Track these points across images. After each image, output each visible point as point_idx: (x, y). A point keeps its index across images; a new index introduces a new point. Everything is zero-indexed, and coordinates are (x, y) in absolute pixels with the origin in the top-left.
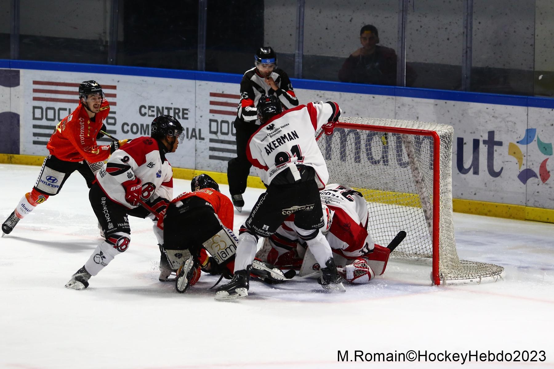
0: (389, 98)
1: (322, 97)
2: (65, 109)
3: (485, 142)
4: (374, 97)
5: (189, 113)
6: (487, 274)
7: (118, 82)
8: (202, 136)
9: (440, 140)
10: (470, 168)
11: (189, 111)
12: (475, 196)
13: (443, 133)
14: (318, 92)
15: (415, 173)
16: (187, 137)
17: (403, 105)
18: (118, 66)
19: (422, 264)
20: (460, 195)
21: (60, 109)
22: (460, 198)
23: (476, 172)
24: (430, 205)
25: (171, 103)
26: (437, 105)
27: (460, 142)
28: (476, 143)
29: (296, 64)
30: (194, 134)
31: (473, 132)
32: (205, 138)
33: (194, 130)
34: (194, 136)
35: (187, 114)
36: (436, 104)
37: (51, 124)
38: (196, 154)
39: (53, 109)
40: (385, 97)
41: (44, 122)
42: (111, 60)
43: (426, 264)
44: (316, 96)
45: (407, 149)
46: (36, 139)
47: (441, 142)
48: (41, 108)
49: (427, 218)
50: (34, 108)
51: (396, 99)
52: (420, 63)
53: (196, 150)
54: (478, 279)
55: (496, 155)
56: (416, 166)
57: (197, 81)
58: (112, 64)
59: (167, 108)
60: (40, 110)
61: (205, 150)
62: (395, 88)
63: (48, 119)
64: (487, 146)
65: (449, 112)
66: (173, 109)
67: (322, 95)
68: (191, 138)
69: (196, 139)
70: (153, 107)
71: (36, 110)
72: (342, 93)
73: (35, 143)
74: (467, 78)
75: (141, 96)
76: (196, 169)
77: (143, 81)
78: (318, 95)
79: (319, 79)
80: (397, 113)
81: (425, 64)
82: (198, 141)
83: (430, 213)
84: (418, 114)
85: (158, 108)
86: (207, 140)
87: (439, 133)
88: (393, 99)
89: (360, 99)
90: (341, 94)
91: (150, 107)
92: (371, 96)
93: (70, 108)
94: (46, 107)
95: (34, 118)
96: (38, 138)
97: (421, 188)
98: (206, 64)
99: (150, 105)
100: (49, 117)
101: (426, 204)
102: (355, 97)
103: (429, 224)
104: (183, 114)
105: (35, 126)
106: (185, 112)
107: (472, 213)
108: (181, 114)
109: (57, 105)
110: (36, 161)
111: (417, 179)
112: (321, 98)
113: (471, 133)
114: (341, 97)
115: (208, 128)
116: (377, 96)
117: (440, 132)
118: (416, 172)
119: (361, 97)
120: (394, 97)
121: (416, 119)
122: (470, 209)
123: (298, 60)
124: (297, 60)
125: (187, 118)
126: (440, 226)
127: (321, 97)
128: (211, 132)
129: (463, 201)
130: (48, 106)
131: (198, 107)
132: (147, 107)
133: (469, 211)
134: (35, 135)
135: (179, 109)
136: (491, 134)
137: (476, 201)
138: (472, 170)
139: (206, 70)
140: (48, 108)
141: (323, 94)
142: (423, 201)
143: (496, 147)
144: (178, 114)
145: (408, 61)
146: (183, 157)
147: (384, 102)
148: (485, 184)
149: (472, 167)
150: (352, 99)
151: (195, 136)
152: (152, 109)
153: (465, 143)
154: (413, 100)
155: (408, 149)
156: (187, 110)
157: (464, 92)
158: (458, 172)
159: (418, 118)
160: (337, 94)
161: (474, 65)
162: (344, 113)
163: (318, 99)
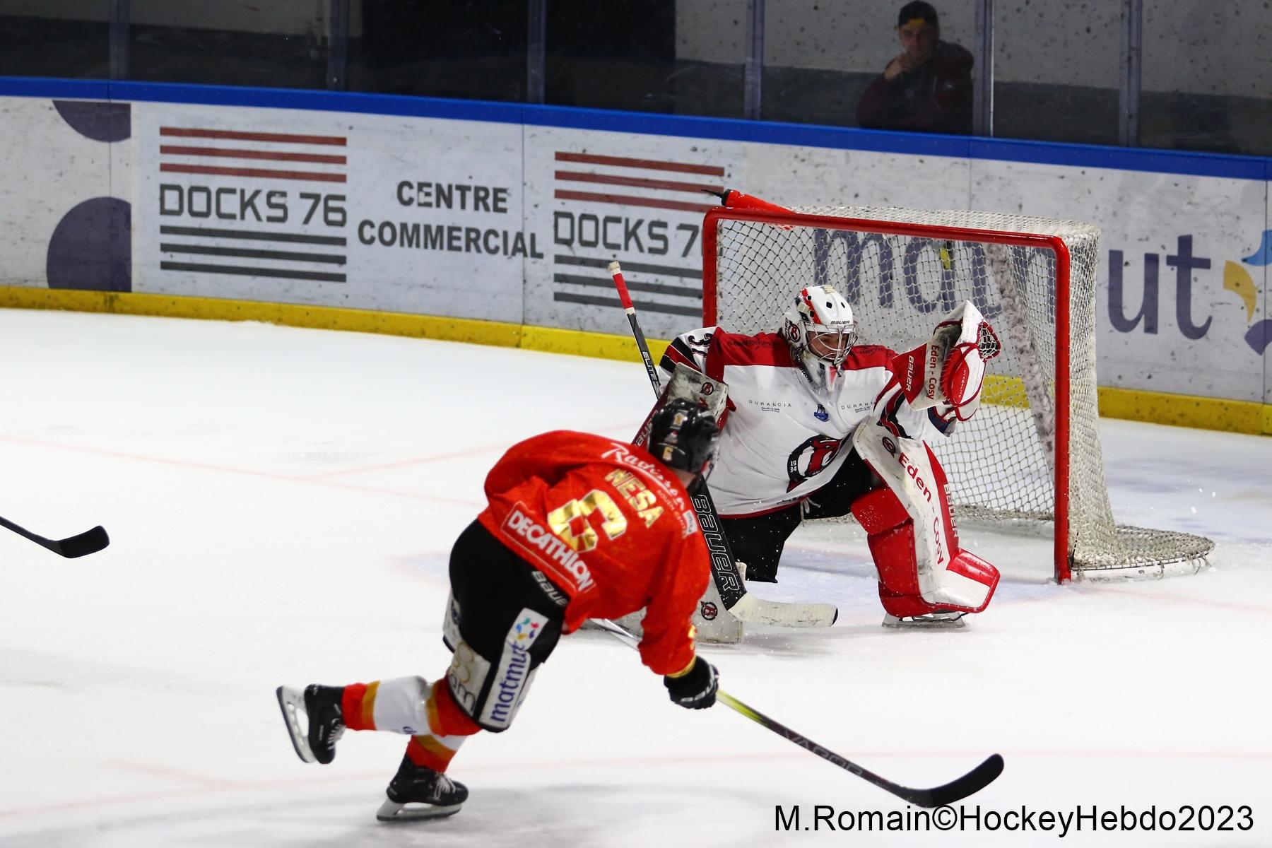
0: (956, 163)
1: (806, 162)
2: (233, 191)
3: (1171, 260)
4: (921, 161)
5: (508, 199)
6: (1176, 557)
7: (351, 128)
8: (538, 250)
9: (1071, 256)
10: (1138, 319)
11: (509, 195)
12: (1149, 380)
13: (1077, 240)
14: (796, 149)
15: (1016, 330)
16: (506, 253)
17: (987, 177)
18: (349, 94)
19: (1029, 533)
20: (1116, 380)
21: (221, 191)
22: (1116, 387)
23: (1151, 328)
24: (1049, 406)
25: (469, 175)
26: (1062, 177)
27: (1116, 260)
28: (1151, 260)
29: (749, 87)
30: (520, 245)
31: (1144, 238)
32: (545, 253)
33: (520, 236)
34: (519, 250)
35: (504, 200)
36: (1061, 175)
37: (200, 224)
38: (524, 289)
39: (206, 190)
40: (947, 161)
41: (185, 220)
42: (335, 80)
43: (1039, 535)
44: (792, 158)
45: (999, 277)
46: (167, 257)
47: (1073, 262)
48: (178, 188)
49: (1042, 432)
50: (164, 187)
51: (971, 166)
52: (1025, 84)
53: (525, 281)
54: (1157, 568)
55: (1195, 289)
56: (1019, 315)
57: (527, 127)
58: (337, 89)
59: (459, 187)
60: (175, 194)
61: (544, 280)
62: (969, 141)
63: (194, 214)
64: (1176, 268)
65: (1090, 192)
66: (473, 190)
67: (807, 158)
68: (513, 254)
69: (525, 255)
70: (429, 185)
71: (168, 193)
72: (851, 152)
73: (165, 266)
74: (1130, 117)
75: (402, 161)
76: (524, 323)
77: (405, 126)
78: (796, 157)
79: (799, 121)
80: (974, 195)
81: (1036, 86)
82: (529, 260)
83: (1050, 419)
84: (1021, 199)
85: (439, 187)
86: (549, 258)
87: (1068, 242)
88: (965, 164)
89: (891, 166)
90: (847, 155)
91: (421, 186)
92: (917, 157)
93: (243, 187)
94: (189, 186)
95: (164, 212)
96: (172, 256)
97: (1031, 365)
98: (547, 89)
99: (422, 180)
100: (195, 209)
101: (1041, 400)
102: (880, 161)
103: (1049, 444)
104: (496, 200)
105: (165, 230)
106: (500, 195)
107: (1142, 419)
108: (490, 201)
109: (215, 182)
110: (167, 308)
111: (1020, 345)
112: (803, 163)
113: (1140, 240)
114: (848, 161)
115: (552, 231)
116: (929, 159)
117: (1071, 239)
118: (1019, 327)
119: (893, 160)
120: (967, 160)
121: (1017, 208)
122: (1138, 411)
123: (753, 80)
124: (749, 78)
125: (504, 210)
126: (1071, 448)
127: (803, 160)
128: (558, 240)
129: (1122, 394)
130: (195, 184)
131: (529, 184)
132: (415, 186)
133: (1136, 415)
134: (165, 248)
135: (486, 190)
136: (1185, 242)
137: (1151, 394)
138: (1142, 322)
139: (547, 102)
140: (193, 189)
141: (809, 154)
142: (1034, 393)
143: (1195, 272)
144: (484, 199)
145: (999, 79)
146: (495, 296)
147: (944, 172)
148: (1172, 354)
149: (1143, 317)
150: (873, 166)
151: (523, 250)
152: (426, 189)
153: (1127, 264)
154: (1009, 167)
155: (1002, 277)
156: (504, 191)
157: (1124, 149)
158: (1111, 327)
159: (1020, 206)
160: (839, 153)
161: (1147, 86)
162: (856, 196)
163: (796, 164)
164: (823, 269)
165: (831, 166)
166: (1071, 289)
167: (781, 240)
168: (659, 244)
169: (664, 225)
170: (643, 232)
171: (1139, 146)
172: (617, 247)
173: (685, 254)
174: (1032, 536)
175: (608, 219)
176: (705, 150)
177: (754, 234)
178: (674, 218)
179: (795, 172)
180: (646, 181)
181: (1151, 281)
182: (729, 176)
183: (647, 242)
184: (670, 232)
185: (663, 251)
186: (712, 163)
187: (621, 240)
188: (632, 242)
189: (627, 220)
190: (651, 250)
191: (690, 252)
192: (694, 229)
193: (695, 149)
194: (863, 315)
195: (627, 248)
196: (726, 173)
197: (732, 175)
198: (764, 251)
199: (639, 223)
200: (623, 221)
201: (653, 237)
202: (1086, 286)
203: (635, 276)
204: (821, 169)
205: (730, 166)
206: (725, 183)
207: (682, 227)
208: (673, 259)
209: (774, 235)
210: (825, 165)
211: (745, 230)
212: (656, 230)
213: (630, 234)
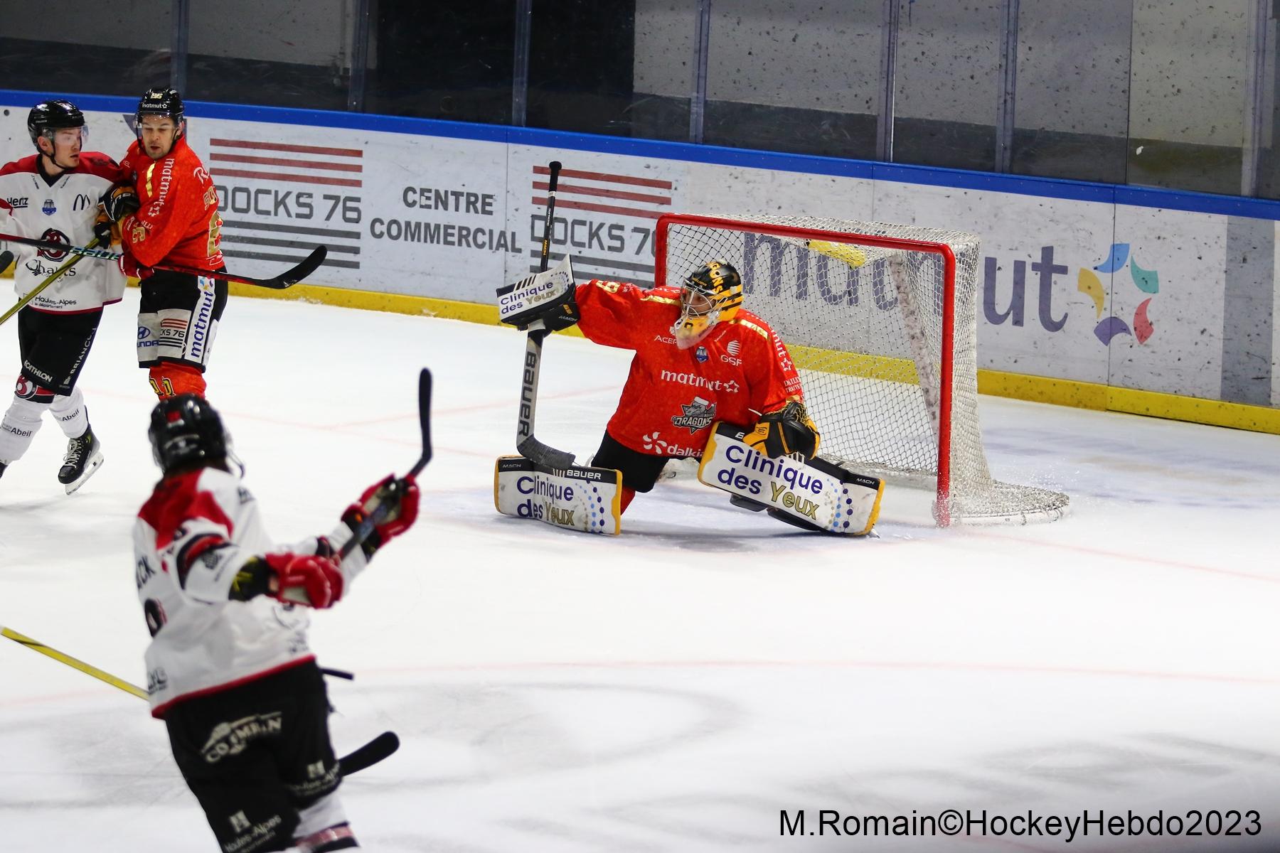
0: (862, 183)
1: (739, 179)
2: (268, 192)
3: (1035, 267)
4: (834, 181)
5: (494, 204)
6: (1035, 508)
7: (366, 143)
8: (518, 245)
9: (957, 261)
10: (1008, 314)
11: (495, 200)
12: (1015, 364)
13: (961, 246)
14: (731, 168)
15: (909, 320)
16: (491, 248)
17: (887, 195)
18: (365, 115)
20: (989, 364)
21: (259, 192)
22: (989, 368)
23: (1018, 322)
24: (936, 381)
25: (462, 183)
26: (948, 197)
27: (991, 266)
28: (1019, 267)
29: (693, 117)
30: (502, 242)
31: (1014, 248)
32: (523, 249)
33: (503, 234)
34: (502, 246)
35: (490, 204)
36: (948, 195)
37: (242, 219)
38: (505, 277)
39: (246, 190)
40: (854, 181)
41: (229, 215)
42: (355, 103)
43: (926, 488)
44: (728, 176)
45: (896, 276)
47: (957, 265)
49: (929, 404)
51: (874, 185)
52: (920, 120)
53: (506, 271)
54: (1019, 518)
55: (1055, 290)
56: (912, 308)
57: (511, 145)
58: (356, 111)
59: (454, 193)
61: (521, 270)
62: (873, 165)
63: (236, 210)
64: (1039, 273)
65: (970, 209)
66: (465, 195)
67: (740, 176)
68: (497, 249)
69: (507, 250)
70: (430, 191)
72: (776, 172)
74: (1005, 149)
75: (408, 170)
77: (411, 142)
78: (731, 175)
79: (734, 146)
80: (876, 210)
81: (928, 121)
82: (510, 253)
83: (936, 393)
84: (914, 213)
85: (437, 192)
86: (526, 253)
87: (956, 247)
88: (869, 184)
89: (809, 184)
90: (773, 174)
91: (423, 191)
92: (829, 177)
93: (277, 189)
94: (233, 187)
97: (921, 349)
98: (528, 114)
99: (424, 186)
100: (237, 206)
101: (928, 378)
102: (800, 180)
103: (933, 414)
104: (484, 204)
106: (488, 200)
107: (1009, 396)
108: (479, 205)
109: (254, 185)
111: (912, 333)
112: (736, 180)
113: (1011, 249)
114: (773, 179)
115: (530, 230)
116: (839, 179)
118: (912, 318)
119: (810, 179)
120: (871, 181)
121: (911, 220)
122: (1005, 389)
123: (697, 111)
124: (694, 109)
125: (490, 213)
126: (952, 418)
127: (736, 178)
128: (534, 238)
129: (993, 375)
130: (237, 185)
131: (511, 192)
132: (418, 191)
133: (1005, 393)
135: (476, 196)
136: (1048, 252)
137: (1017, 375)
138: (1011, 316)
139: (527, 126)
140: (236, 190)
141: (742, 173)
142: (922, 371)
143: (1055, 277)
144: (474, 204)
145: (897, 116)
146: (481, 283)
147: (851, 190)
148: (1035, 343)
149: (1012, 312)
150: (794, 184)
151: (505, 246)
152: (426, 194)
153: (999, 268)
154: (904, 187)
155: (898, 276)
156: (491, 197)
157: (1000, 174)
158: (987, 321)
159: (914, 220)
160: (766, 173)
161: (1019, 124)
162: (780, 208)
163: (731, 181)
164: (752, 268)
165: (760, 183)
166: (956, 286)
167: (722, 240)
168: (617, 244)
169: (621, 228)
170: (604, 233)
171: (1012, 173)
172: (582, 245)
173: (638, 253)
174: (922, 488)
175: (575, 222)
176: (656, 167)
177: (698, 236)
178: (629, 222)
179: (730, 187)
180: (608, 191)
181: (1019, 283)
182: (676, 189)
183: (607, 242)
184: (626, 234)
185: (620, 250)
186: (662, 178)
187: (586, 240)
188: (595, 241)
189: (591, 223)
190: (610, 248)
191: (642, 251)
192: (646, 232)
193: (648, 167)
194: (789, 304)
195: (590, 247)
196: (673, 187)
197: (678, 188)
198: (707, 249)
199: (601, 225)
200: (588, 224)
201: (612, 237)
202: (968, 284)
203: (597, 269)
204: (751, 185)
205: (677, 181)
206: (673, 195)
207: (636, 230)
208: (628, 256)
209: (716, 236)
210: (755, 182)
211: (691, 233)
212: (615, 232)
213: (593, 235)
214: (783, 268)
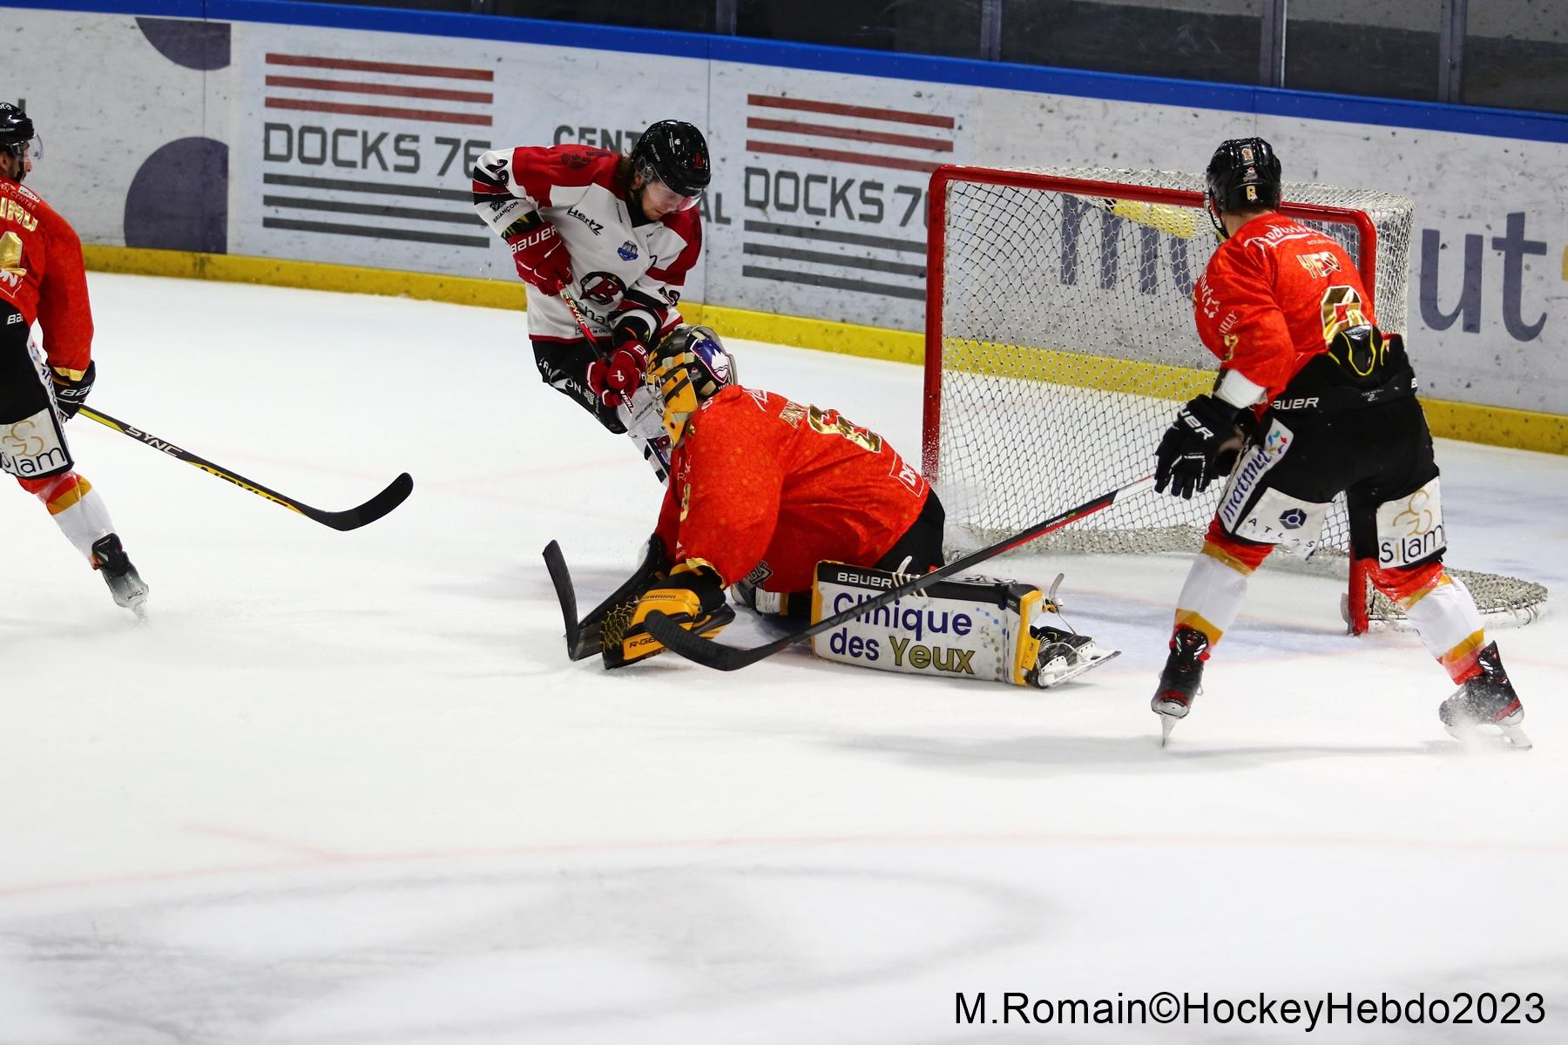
0: (1238, 119)
1: (1055, 113)
2: (353, 133)
3: (1497, 243)
4: (1196, 116)
6: (1497, 605)
7: (499, 59)
8: (725, 213)
9: (1378, 235)
10: (1456, 314)
12: (1468, 389)
13: (1385, 214)
14: (1043, 97)
17: (1275, 137)
18: (499, 18)
19: (1321, 573)
20: (1427, 389)
21: (339, 132)
22: (1428, 396)
23: (1472, 326)
25: (642, 120)
26: (1368, 139)
27: (1431, 242)
28: (1474, 245)
29: (986, 21)
31: (1466, 215)
32: (732, 218)
36: (1366, 137)
37: (313, 174)
39: (320, 131)
40: (1227, 115)
41: (294, 168)
42: (481, 1)
43: (1333, 575)
44: (1038, 108)
46: (271, 212)
47: (1380, 241)
48: (286, 128)
50: (269, 127)
51: (1256, 122)
52: (1325, 24)
55: (1527, 279)
57: (714, 63)
58: (483, 12)
60: (283, 134)
61: (731, 250)
62: (1255, 92)
63: (304, 160)
64: (1503, 253)
65: (1401, 158)
67: (1056, 108)
70: (593, 131)
71: (274, 134)
72: (1109, 102)
73: (269, 223)
74: (1453, 66)
75: (561, 101)
76: (705, 303)
77: (566, 59)
78: (1042, 107)
79: (1046, 64)
81: (1338, 26)
82: (714, 225)
84: (1316, 164)
85: (605, 133)
86: (738, 224)
87: (1375, 217)
88: (1249, 121)
89: (1158, 121)
90: (1105, 106)
91: (584, 132)
92: (1190, 111)
93: (366, 129)
94: (300, 126)
95: (268, 157)
96: (277, 211)
98: (740, 17)
99: (585, 125)
100: (307, 154)
102: (1145, 114)
105: (269, 179)
107: (1458, 437)
109: (331, 122)
110: (269, 274)
112: (1050, 114)
113: (1461, 217)
114: (1105, 114)
115: (743, 191)
116: (1204, 113)
117: (1378, 214)
119: (1161, 113)
120: (1251, 116)
121: (1312, 176)
122: (1453, 428)
123: (992, 12)
124: (987, 10)
127: (1051, 111)
128: (749, 202)
129: (1435, 405)
130: (307, 123)
131: (715, 133)
132: (576, 132)
133: (1453, 433)
134: (269, 201)
136: (1516, 221)
137: (1471, 406)
138: (1460, 318)
139: (740, 33)
140: (305, 130)
141: (1059, 104)
143: (1527, 258)
145: (1290, 18)
147: (1223, 129)
148: (1497, 358)
149: (1462, 311)
150: (1136, 120)
152: (589, 136)
153: (1444, 246)
154: (1303, 125)
157: (1445, 106)
158: (1424, 324)
159: (1316, 174)
160: (1094, 105)
161: (1474, 30)
162: (1115, 156)
163: (1043, 116)
164: (1073, 247)
165: (1085, 119)
166: (1378, 274)
167: (1028, 204)
168: (873, 210)
169: (879, 187)
170: (853, 195)
171: (1463, 103)
172: (821, 212)
173: (904, 223)
174: (1325, 576)
175: (811, 178)
176: (931, 96)
177: (992, 199)
178: (892, 178)
179: (1041, 125)
180: (859, 132)
181: (1473, 268)
182: (960, 128)
183: (858, 207)
184: (886, 196)
185: (878, 219)
186: (939, 112)
187: (826, 204)
188: (840, 207)
189: (834, 180)
190: (863, 217)
191: (910, 221)
192: (916, 192)
193: (919, 95)
194: (1128, 299)
195: (833, 214)
196: (956, 125)
197: (964, 127)
198: (1005, 218)
199: (849, 183)
200: (830, 181)
201: (866, 201)
202: (1395, 271)
203: (842, 248)
204: (1073, 123)
205: (962, 116)
206: (955, 137)
207: (901, 189)
208: (889, 228)
209: (1019, 199)
210: (1078, 117)
211: (981, 195)
212: (870, 193)
213: (838, 197)
214: (1120, 246)
